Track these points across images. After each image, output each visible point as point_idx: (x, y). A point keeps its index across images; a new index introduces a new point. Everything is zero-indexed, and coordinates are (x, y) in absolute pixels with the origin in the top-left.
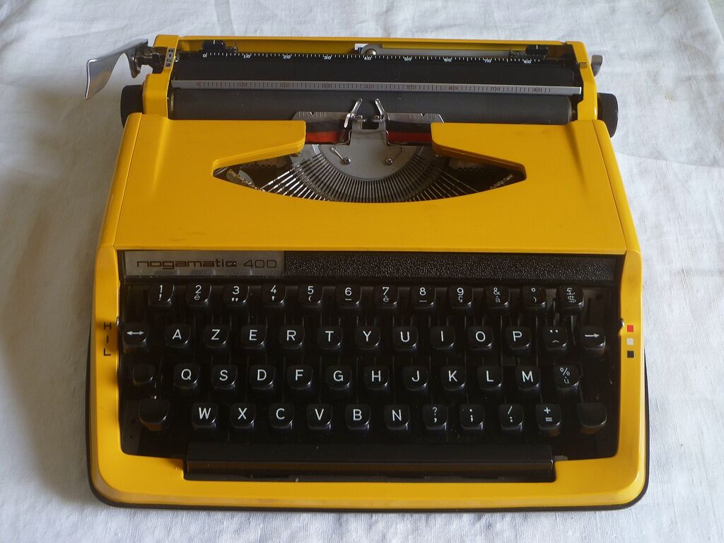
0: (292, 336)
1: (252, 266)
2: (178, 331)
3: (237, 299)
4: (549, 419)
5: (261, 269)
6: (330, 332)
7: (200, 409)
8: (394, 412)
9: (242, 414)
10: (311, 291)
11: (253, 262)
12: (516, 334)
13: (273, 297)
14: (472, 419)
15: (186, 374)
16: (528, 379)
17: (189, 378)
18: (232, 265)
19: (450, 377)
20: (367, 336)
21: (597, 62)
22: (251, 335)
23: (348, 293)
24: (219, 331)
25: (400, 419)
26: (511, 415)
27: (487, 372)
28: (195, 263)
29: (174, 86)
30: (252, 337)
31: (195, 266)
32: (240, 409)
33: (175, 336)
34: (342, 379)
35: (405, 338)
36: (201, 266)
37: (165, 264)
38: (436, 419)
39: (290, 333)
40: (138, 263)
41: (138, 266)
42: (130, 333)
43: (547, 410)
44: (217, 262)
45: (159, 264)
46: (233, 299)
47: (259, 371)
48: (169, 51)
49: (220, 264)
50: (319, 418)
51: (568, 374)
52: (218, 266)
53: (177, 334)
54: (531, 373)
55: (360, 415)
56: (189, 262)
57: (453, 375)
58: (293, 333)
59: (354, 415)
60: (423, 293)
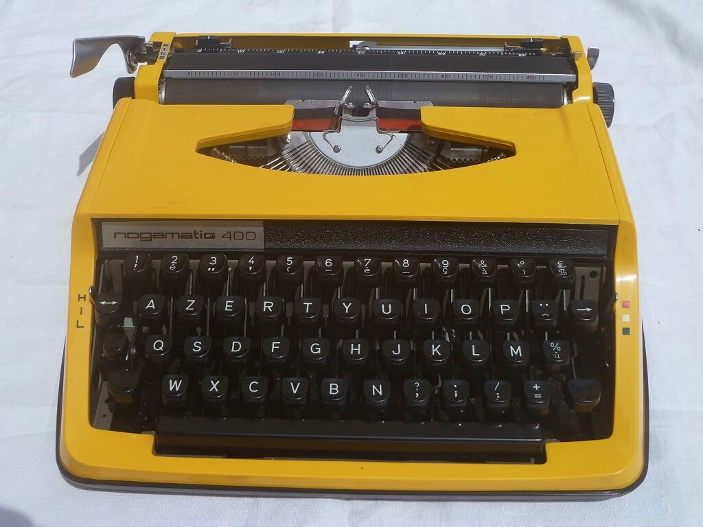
0: (269, 307)
1: (230, 238)
2: (152, 301)
3: (213, 269)
4: (538, 396)
5: (240, 241)
6: (308, 304)
7: (171, 381)
8: (374, 387)
9: (214, 386)
10: (290, 262)
11: (232, 234)
12: (504, 308)
13: (251, 268)
14: (456, 395)
15: (158, 345)
16: (516, 353)
17: (161, 349)
18: (211, 237)
19: (434, 351)
20: (347, 308)
21: (593, 55)
22: (227, 306)
23: (329, 264)
24: (194, 301)
25: (381, 393)
26: (497, 391)
27: (473, 346)
28: (172, 234)
29: (166, 75)
30: (228, 308)
31: (173, 237)
32: (212, 382)
33: (148, 306)
34: (319, 352)
35: (387, 310)
36: (179, 237)
37: (143, 236)
38: (417, 394)
39: (267, 304)
40: (115, 234)
41: (115, 237)
42: (103, 303)
43: (536, 387)
44: (195, 233)
45: (136, 236)
46: (209, 269)
47: (234, 342)
48: (164, 45)
49: (198, 236)
50: (295, 392)
51: (559, 349)
52: (196, 237)
53: (151, 305)
54: (519, 348)
55: (336, 389)
56: (166, 234)
57: (436, 350)
58: (270, 305)
59: (331, 389)
60: (406, 265)
